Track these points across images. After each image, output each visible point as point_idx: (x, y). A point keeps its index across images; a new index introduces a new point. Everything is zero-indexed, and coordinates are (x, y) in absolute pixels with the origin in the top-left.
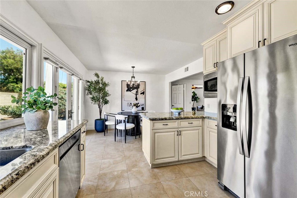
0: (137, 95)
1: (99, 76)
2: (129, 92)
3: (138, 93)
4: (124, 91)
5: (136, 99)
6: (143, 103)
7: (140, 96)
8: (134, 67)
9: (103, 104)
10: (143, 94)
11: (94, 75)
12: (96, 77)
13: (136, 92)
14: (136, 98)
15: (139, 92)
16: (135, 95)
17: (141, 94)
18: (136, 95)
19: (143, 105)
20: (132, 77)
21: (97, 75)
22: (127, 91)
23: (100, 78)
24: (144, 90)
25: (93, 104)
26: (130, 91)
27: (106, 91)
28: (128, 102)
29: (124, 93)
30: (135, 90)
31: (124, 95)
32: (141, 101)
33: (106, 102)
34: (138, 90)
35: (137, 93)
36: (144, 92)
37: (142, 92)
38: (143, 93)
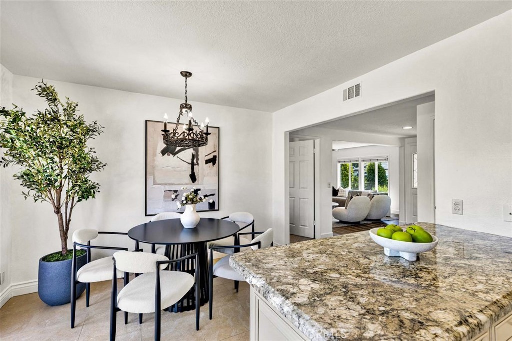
0: (196, 167)
1: (58, 97)
2: (169, 158)
3: (198, 160)
4: (155, 155)
5: (193, 178)
6: (214, 188)
7: (203, 169)
8: (191, 74)
9: (76, 199)
10: (214, 164)
11: (36, 92)
12: (45, 99)
13: (193, 156)
14: (191, 176)
15: (200, 157)
16: (190, 166)
17: (208, 162)
18: (193, 165)
19: (213, 195)
20: (182, 107)
21: (49, 94)
22: (164, 153)
23: (60, 106)
24: (215, 152)
25: (31, 199)
26: (175, 154)
27: (86, 150)
28: (168, 188)
29: (154, 161)
30: (191, 151)
31: (154, 167)
32: (206, 183)
33: (88, 192)
34: (197, 152)
35: (195, 161)
36: (215, 157)
37: (211, 157)
38: (213, 161)
